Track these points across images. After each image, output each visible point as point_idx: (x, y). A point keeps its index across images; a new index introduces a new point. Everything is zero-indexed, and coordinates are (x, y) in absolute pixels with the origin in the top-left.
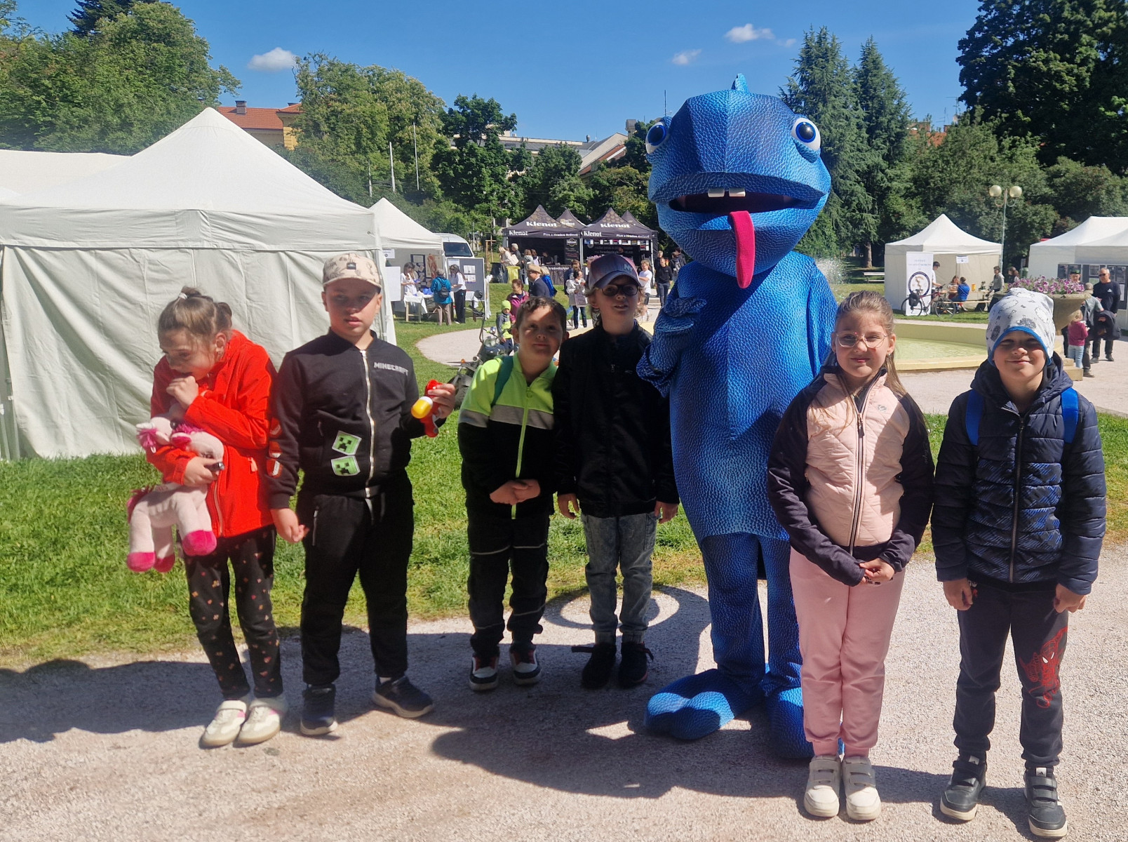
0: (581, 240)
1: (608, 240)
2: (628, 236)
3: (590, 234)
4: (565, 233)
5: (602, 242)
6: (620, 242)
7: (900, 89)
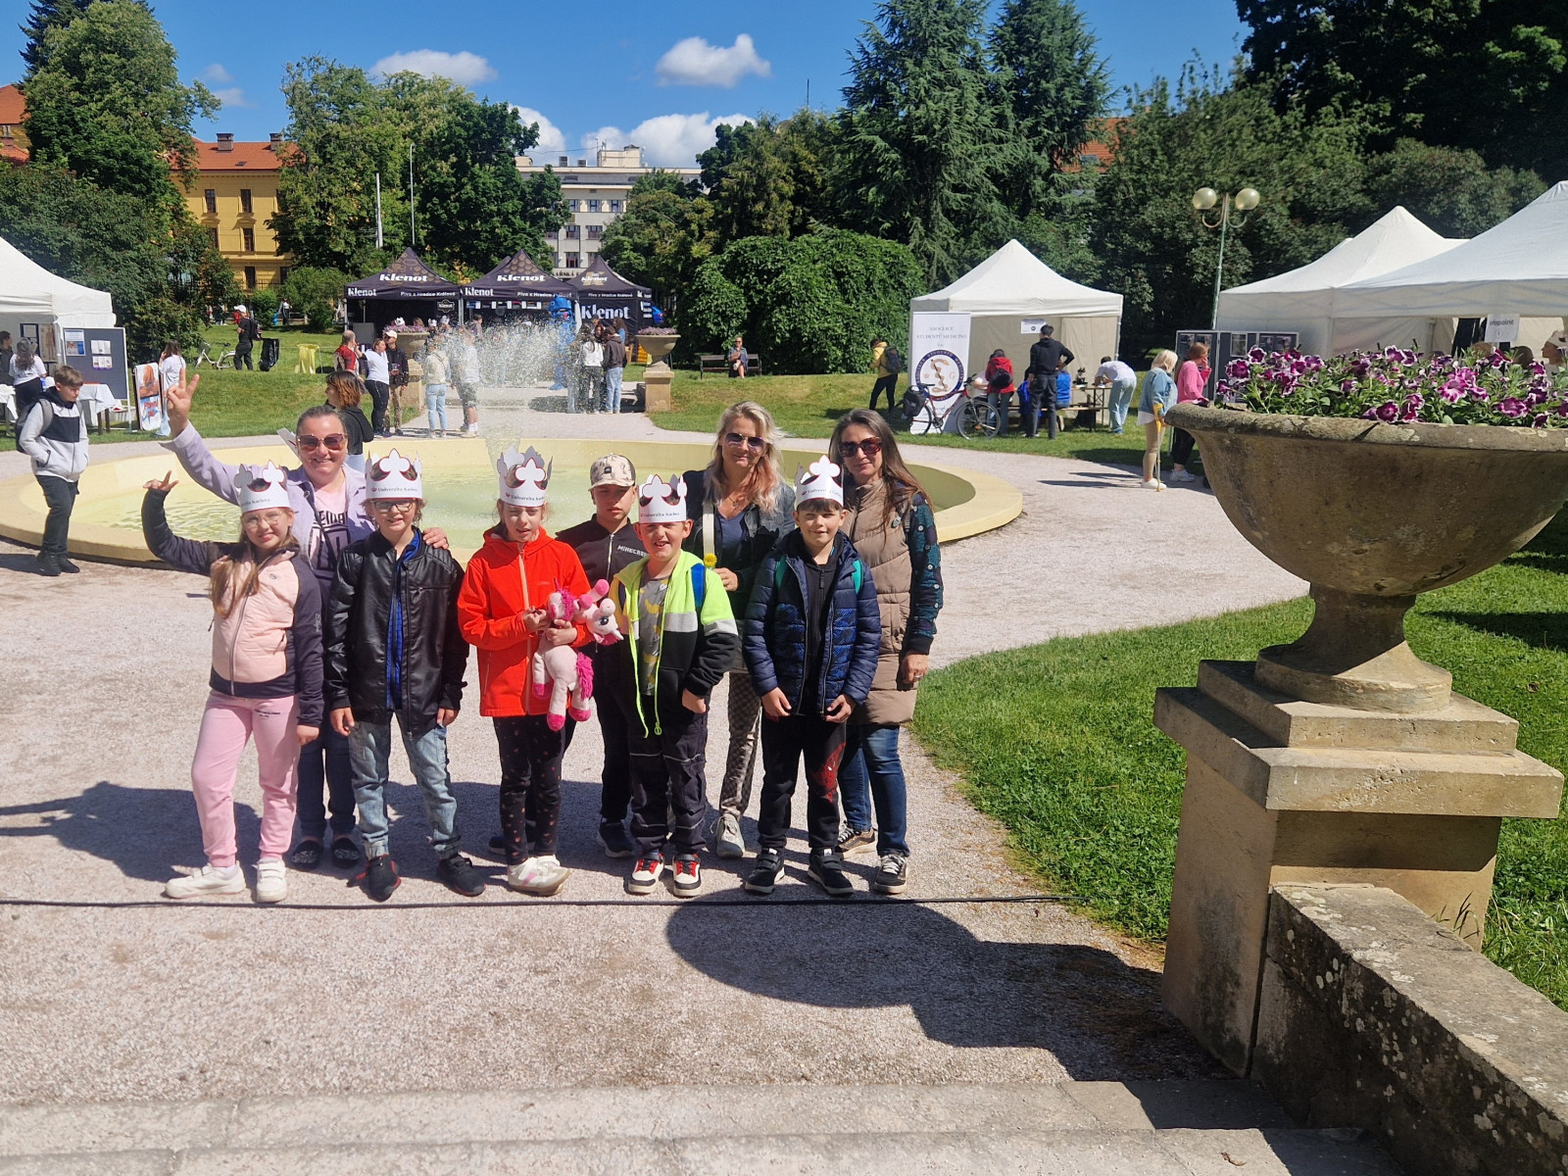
0: (461, 303)
1: (504, 300)
2: (536, 294)
3: (474, 293)
4: (435, 292)
5: (494, 305)
6: (524, 305)
7: (1085, 32)
